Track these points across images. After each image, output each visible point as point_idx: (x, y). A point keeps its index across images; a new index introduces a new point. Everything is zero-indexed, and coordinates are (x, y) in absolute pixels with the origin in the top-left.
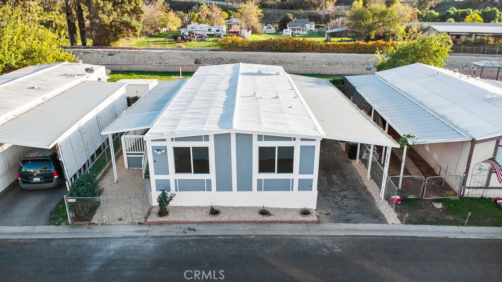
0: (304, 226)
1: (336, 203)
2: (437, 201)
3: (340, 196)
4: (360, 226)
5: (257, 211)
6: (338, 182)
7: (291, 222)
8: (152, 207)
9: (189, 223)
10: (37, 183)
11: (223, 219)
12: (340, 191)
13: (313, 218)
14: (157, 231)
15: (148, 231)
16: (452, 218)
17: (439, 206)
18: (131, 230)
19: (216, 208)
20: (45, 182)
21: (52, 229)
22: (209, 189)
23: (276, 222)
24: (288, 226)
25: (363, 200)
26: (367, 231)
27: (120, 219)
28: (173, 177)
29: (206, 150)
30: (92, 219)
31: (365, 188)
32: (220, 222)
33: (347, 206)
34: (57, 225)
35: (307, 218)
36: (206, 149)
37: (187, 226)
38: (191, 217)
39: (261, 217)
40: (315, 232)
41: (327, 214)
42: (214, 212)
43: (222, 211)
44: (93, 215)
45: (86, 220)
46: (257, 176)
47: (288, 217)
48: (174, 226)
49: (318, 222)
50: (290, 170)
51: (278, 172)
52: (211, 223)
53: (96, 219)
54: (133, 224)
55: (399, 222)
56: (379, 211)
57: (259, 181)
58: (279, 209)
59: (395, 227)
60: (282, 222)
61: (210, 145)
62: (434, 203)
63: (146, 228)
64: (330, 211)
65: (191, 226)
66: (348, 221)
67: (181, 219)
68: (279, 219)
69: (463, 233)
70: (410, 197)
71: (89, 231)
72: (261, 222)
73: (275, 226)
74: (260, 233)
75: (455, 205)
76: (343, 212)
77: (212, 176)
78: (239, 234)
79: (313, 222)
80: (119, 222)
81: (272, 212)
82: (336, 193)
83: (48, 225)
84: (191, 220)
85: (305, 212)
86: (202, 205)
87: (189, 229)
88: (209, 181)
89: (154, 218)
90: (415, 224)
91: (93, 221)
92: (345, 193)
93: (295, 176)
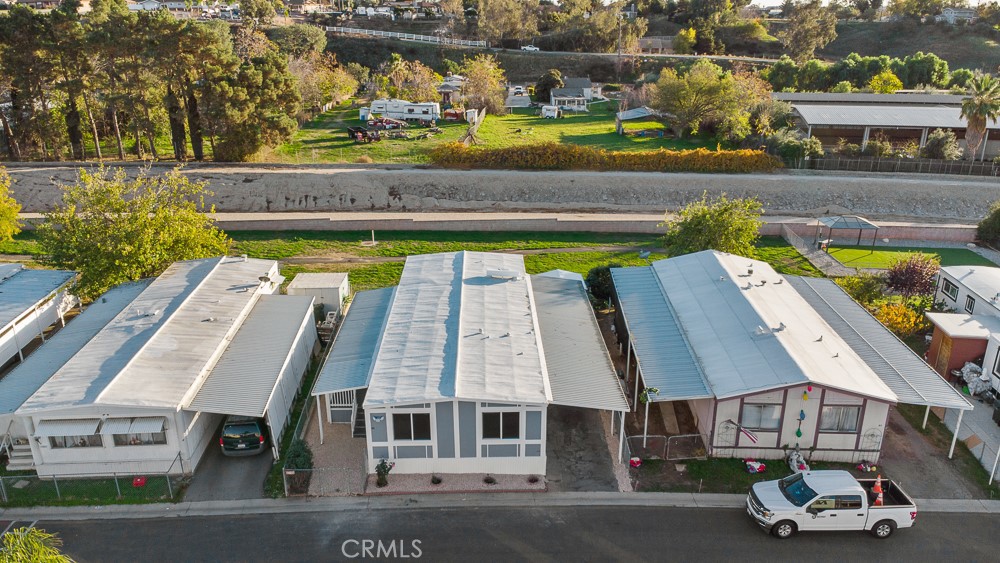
0: (530, 495)
1: (569, 467)
2: (681, 462)
3: (575, 458)
4: (590, 494)
5: (482, 478)
6: (577, 439)
7: (517, 491)
8: (369, 476)
9: (410, 493)
10: (242, 449)
11: (445, 489)
12: (576, 451)
13: (540, 486)
14: (378, 504)
15: (368, 503)
16: (689, 483)
17: (681, 468)
18: (350, 503)
19: (437, 476)
20: (251, 448)
21: (269, 502)
22: (431, 456)
23: (501, 491)
24: (513, 495)
25: (599, 463)
26: (595, 500)
27: (338, 490)
28: (392, 444)
29: (426, 417)
30: (307, 490)
31: (606, 446)
32: (442, 493)
33: (580, 471)
34: (275, 498)
35: (535, 487)
36: (428, 415)
37: (409, 497)
38: (412, 487)
39: (485, 485)
40: (541, 501)
41: (557, 481)
42: (436, 480)
43: (444, 479)
44: (308, 485)
45: (302, 492)
46: (481, 441)
47: (514, 486)
48: (394, 497)
49: (546, 491)
50: (516, 435)
51: (503, 437)
52: (432, 493)
53: (312, 490)
54: (351, 495)
55: (631, 488)
56: (614, 475)
57: (484, 447)
58: (506, 476)
59: (625, 495)
60: (507, 491)
61: (432, 412)
62: (677, 466)
63: (366, 500)
64: (560, 477)
65: (413, 497)
66: (577, 489)
67: (400, 489)
68: (504, 488)
69: (694, 501)
70: (653, 458)
71: (308, 504)
72: (486, 492)
73: (500, 496)
74: (484, 504)
75: (700, 467)
76: (574, 478)
77: (433, 442)
78: (462, 505)
79: (540, 491)
80: (336, 494)
81: (497, 480)
82: (571, 453)
83: (264, 498)
84: (412, 490)
85: (533, 480)
86: (423, 472)
87: (411, 501)
88: (430, 448)
89: (373, 489)
90: (647, 491)
91: (309, 493)
92: (581, 453)
93: (522, 441)
